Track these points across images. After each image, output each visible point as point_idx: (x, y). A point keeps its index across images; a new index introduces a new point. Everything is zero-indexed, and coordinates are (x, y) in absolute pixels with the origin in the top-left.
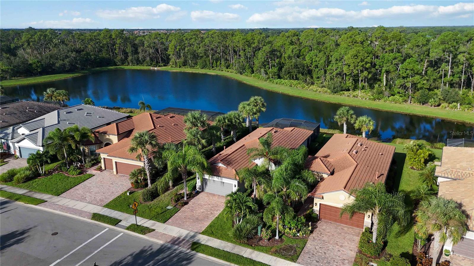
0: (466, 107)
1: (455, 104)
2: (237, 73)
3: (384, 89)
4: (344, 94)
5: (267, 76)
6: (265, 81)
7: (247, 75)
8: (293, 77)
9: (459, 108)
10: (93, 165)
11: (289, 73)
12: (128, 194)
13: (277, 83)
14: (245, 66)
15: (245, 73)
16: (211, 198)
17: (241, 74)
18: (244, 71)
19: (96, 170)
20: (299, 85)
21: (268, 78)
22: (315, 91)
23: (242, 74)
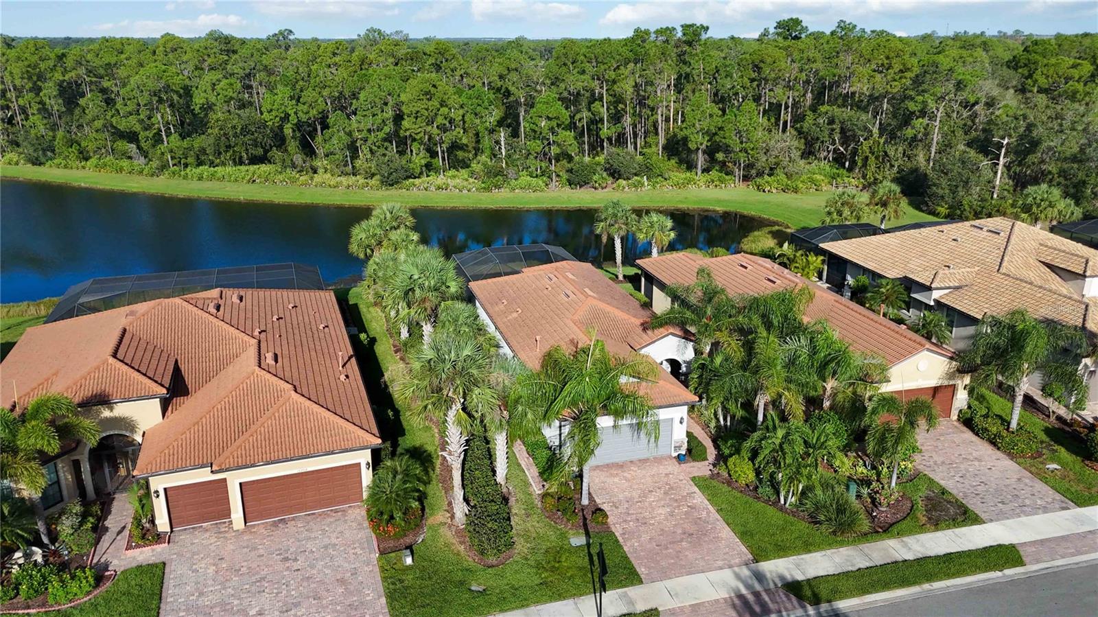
0: (658, 183)
1: (639, 178)
2: (17, 164)
3: (504, 165)
4: (415, 185)
5: (155, 164)
6: (152, 175)
7: (66, 167)
8: (241, 157)
9: (646, 184)
10: (99, 530)
11: (228, 147)
12: (409, 561)
13: (201, 178)
14: (48, 138)
15: (55, 161)
16: (625, 474)
17: (34, 164)
18: (49, 154)
19: (138, 546)
20: (281, 177)
21: (164, 167)
22: (335, 187)
23: (40, 164)
